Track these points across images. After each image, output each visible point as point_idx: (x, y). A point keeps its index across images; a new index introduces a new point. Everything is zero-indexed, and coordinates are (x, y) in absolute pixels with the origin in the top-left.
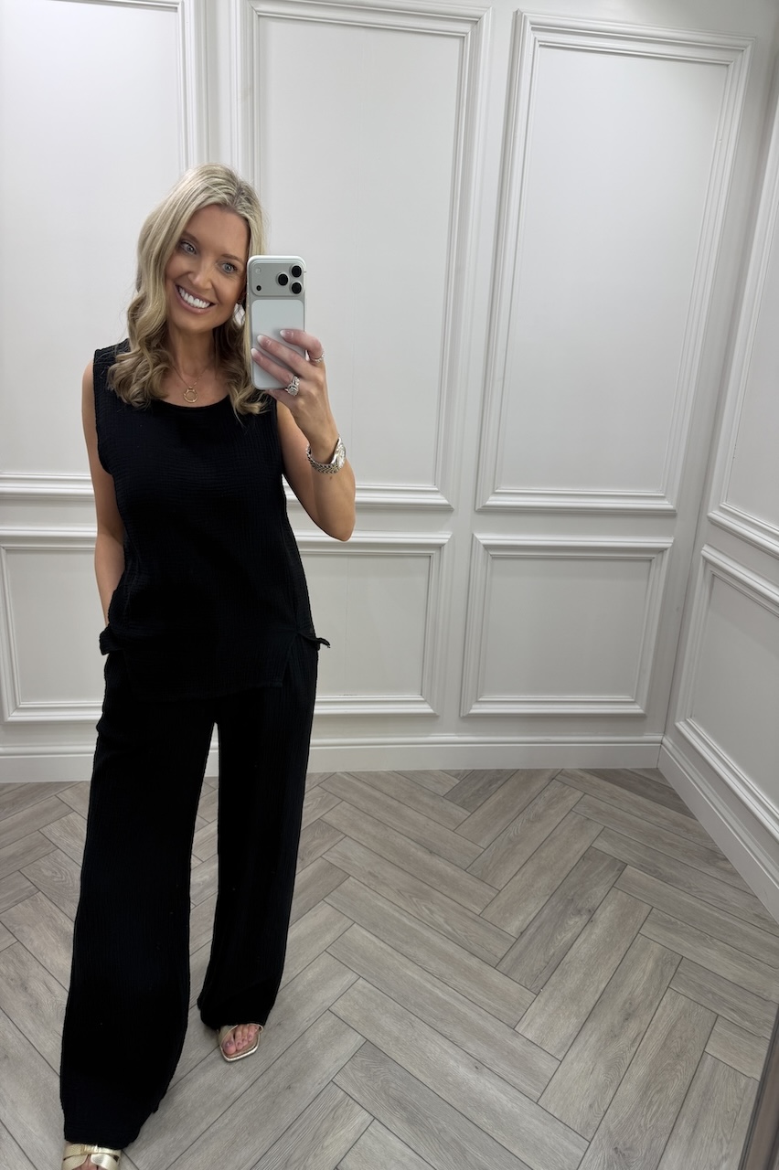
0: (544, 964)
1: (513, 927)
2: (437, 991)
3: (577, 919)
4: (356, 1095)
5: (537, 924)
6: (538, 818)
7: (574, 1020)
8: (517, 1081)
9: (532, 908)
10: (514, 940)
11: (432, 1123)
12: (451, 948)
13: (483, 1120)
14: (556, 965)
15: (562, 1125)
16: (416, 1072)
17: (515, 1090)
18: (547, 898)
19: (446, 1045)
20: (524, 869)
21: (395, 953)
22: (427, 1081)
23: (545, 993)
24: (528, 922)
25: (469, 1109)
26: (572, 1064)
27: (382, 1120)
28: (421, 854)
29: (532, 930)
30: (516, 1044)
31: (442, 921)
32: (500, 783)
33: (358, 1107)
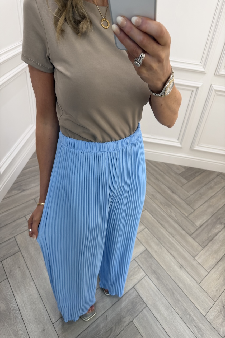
0: (207, 238)
1: (198, 223)
2: (170, 239)
3: (220, 226)
4: (142, 266)
5: (206, 224)
6: (211, 188)
7: (215, 260)
8: (193, 275)
9: (205, 218)
10: (198, 228)
11: (164, 281)
12: (176, 226)
13: (180, 285)
14: (211, 240)
15: (206, 294)
16: (161, 264)
17: (192, 278)
18: (211, 216)
19: (171, 257)
20: (204, 205)
21: (158, 223)
22: (164, 268)
23: (206, 248)
24: (203, 223)
25: (176, 280)
26: (212, 274)
27: (149, 276)
28: (169, 192)
29: (204, 226)
30: (195, 263)
31: (174, 216)
32: (199, 173)
33: (142, 270)
